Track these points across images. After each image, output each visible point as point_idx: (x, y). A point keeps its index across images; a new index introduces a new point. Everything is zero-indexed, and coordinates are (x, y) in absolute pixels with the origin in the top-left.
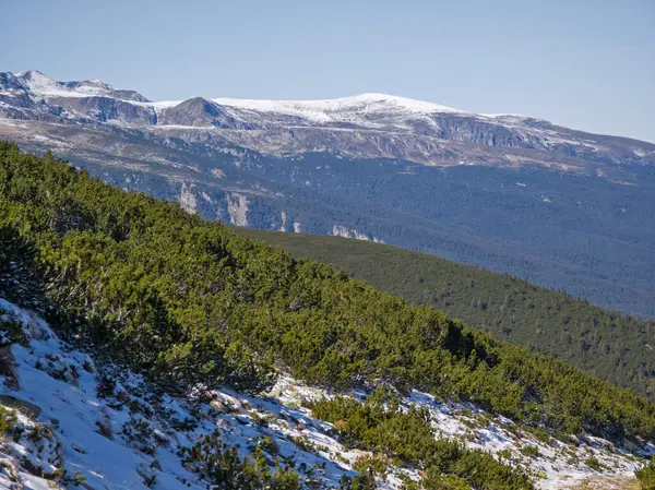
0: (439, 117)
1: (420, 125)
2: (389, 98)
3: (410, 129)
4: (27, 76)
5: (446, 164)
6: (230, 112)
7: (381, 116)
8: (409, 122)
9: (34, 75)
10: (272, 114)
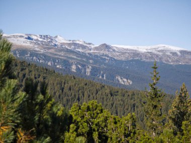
0: (181, 52)
1: (174, 54)
2: (167, 46)
3: (171, 55)
4: (56, 37)
5: (175, 64)
6: (115, 48)
7: (163, 51)
8: (171, 53)
9: (58, 37)
10: (128, 49)
